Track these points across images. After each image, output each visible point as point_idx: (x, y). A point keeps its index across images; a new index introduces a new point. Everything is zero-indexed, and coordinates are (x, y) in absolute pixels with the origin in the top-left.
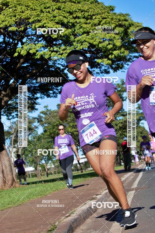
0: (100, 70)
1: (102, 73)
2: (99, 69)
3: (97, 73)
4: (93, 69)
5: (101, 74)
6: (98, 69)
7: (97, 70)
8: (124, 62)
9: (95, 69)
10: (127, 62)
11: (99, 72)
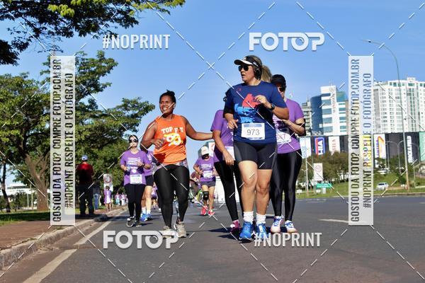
0: (56, 29)
1: (58, 33)
2: (53, 27)
3: (50, 32)
4: (43, 25)
5: (56, 36)
6: (51, 26)
7: (51, 28)
8: (99, 19)
9: (47, 25)
10: (104, 20)
11: (54, 31)
